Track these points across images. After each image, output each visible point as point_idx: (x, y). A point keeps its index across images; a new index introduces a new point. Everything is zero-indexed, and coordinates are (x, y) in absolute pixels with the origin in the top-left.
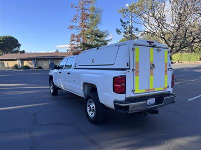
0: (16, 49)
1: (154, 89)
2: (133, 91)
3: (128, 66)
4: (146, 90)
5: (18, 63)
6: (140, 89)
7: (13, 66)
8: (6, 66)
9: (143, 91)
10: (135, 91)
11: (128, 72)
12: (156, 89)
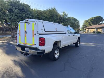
0: (101, 22)
1: (27, 44)
2: (19, 42)
4: (23, 43)
5: (95, 30)
6: (21, 42)
7: (93, 31)
8: (90, 31)
9: (22, 43)
12: (28, 44)
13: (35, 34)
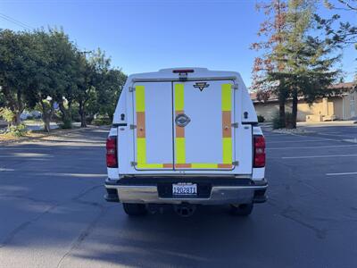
1: (189, 165)
2: (134, 164)
3: (123, 119)
4: (165, 165)
6: (148, 163)
10: (136, 164)
11: (123, 129)
13: (235, 125)
